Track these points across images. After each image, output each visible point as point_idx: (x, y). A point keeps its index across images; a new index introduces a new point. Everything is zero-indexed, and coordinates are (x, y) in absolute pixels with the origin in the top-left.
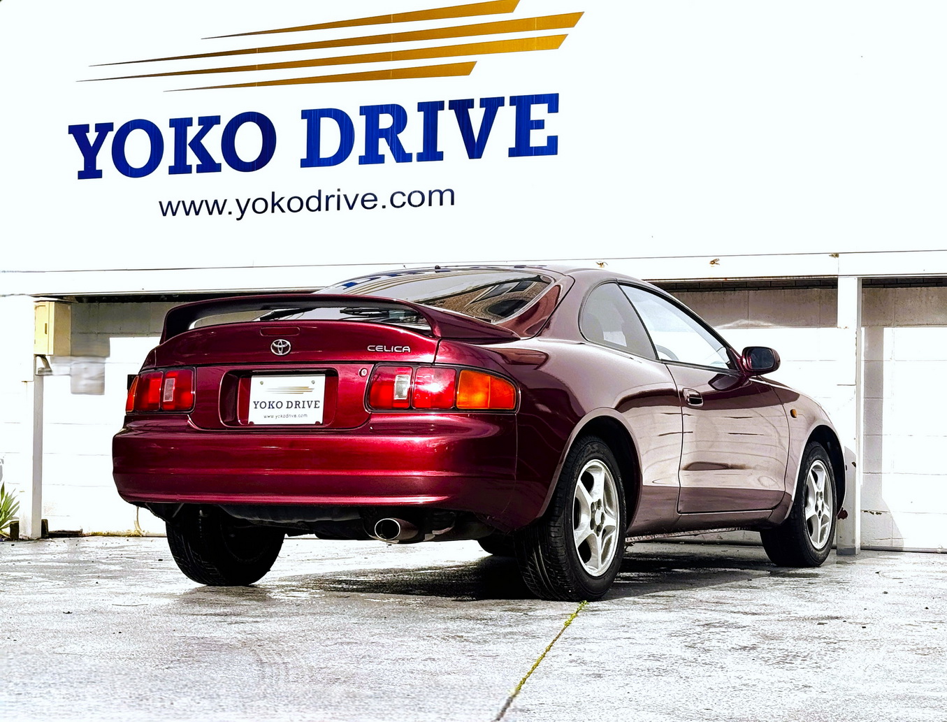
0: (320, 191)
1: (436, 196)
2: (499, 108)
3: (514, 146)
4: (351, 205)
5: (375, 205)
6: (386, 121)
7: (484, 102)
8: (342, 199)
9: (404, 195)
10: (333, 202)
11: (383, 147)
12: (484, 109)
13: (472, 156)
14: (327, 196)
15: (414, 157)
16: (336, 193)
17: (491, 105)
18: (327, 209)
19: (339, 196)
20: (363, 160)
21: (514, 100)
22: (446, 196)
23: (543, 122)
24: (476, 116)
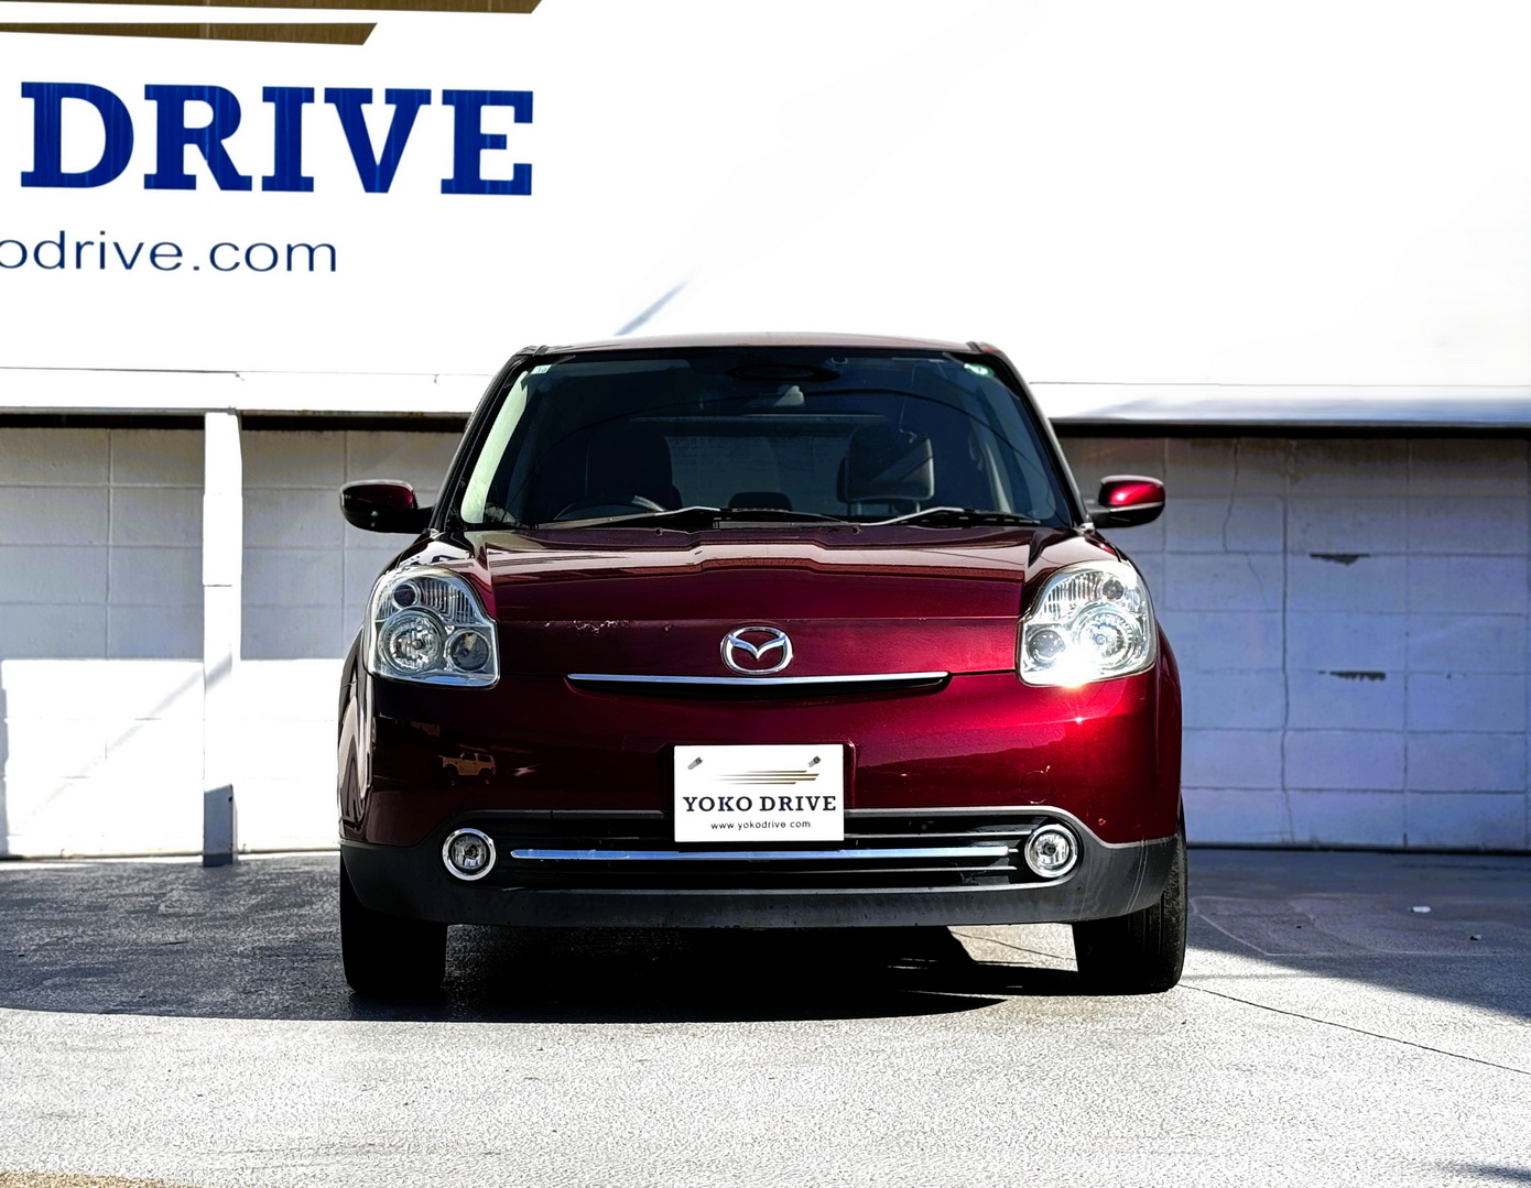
0: (62, 234)
1: (301, 256)
2: (423, 109)
3: (450, 175)
4: (128, 262)
5: (178, 265)
6: (198, 115)
7: (392, 96)
8: (111, 252)
9: (236, 249)
10: (90, 255)
11: (194, 160)
12: (392, 108)
13: (369, 187)
14: (78, 244)
15: (257, 183)
16: (98, 240)
17: (407, 103)
18: (78, 266)
19: (103, 245)
20: (151, 182)
21: (449, 97)
22: (322, 255)
23: (505, 137)
24: (378, 118)
